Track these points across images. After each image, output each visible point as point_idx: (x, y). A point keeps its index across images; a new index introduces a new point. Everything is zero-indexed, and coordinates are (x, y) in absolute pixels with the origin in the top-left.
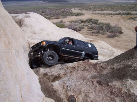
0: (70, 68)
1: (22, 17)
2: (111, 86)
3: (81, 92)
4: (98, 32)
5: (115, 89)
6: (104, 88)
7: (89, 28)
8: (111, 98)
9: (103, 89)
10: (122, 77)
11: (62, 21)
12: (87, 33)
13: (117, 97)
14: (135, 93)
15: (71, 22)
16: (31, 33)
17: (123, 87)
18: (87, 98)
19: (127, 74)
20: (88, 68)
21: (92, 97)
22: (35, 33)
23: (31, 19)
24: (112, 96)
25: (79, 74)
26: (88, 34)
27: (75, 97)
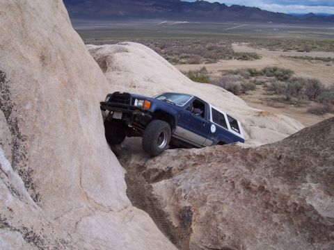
0: (193, 157)
1: (110, 51)
2: (267, 191)
3: (205, 201)
4: (288, 99)
5: (275, 197)
6: (253, 195)
7: (266, 88)
8: (264, 213)
9: (251, 197)
10: (296, 175)
11: (204, 69)
12: (260, 101)
13: (276, 212)
14: (314, 205)
15: (225, 73)
16: (126, 86)
17: (291, 194)
18: (216, 213)
19: (306, 169)
20: (230, 157)
21: (225, 210)
22: (135, 87)
23: (129, 56)
24: (266, 212)
25: (209, 169)
26: (262, 103)
27: (193, 211)
